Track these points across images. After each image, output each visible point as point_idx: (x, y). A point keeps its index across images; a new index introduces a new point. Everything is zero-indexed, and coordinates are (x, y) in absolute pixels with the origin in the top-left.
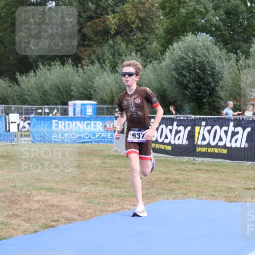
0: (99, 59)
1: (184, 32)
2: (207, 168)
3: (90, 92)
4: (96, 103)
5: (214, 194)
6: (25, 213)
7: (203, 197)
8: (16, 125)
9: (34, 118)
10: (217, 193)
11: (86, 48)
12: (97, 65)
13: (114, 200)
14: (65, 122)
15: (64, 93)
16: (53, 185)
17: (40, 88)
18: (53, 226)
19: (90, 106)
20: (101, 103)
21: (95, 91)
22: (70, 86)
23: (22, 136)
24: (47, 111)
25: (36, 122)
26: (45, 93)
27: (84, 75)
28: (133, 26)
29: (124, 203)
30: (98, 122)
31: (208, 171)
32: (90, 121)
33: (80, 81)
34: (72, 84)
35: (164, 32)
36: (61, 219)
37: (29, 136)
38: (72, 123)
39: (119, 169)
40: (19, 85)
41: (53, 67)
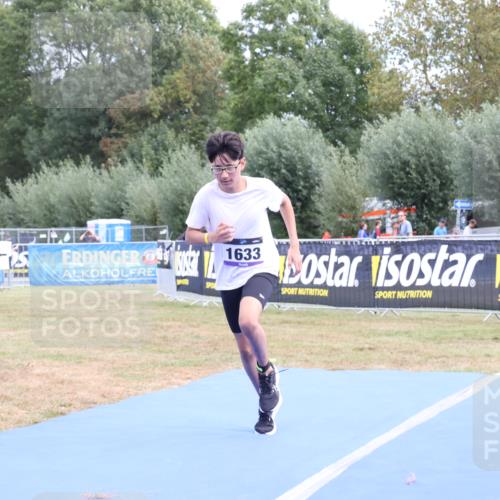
0: (132, 156)
1: (261, 113)
2: (299, 319)
3: (119, 206)
4: (129, 222)
5: (308, 358)
6: (20, 395)
7: (294, 364)
8: (6, 258)
9: (34, 247)
10: (313, 356)
11: (114, 139)
12: (130, 164)
13: (157, 371)
14: (81, 253)
15: (80, 207)
16: (63, 350)
17: (43, 201)
18: (62, 414)
19: (120, 227)
20: (138, 223)
21: (127, 204)
22: (89, 198)
23: (16, 275)
24: (54, 236)
25: (37, 253)
26: (51, 209)
27: (110, 180)
28: (187, 105)
29: (172, 375)
30: (133, 252)
31: (299, 323)
32: (121, 250)
33: (105, 189)
34: (93, 194)
35: (232, 113)
36: (73, 402)
37: (27, 275)
38: (93, 254)
39: (165, 324)
40: (11, 197)
41: (63, 169)
